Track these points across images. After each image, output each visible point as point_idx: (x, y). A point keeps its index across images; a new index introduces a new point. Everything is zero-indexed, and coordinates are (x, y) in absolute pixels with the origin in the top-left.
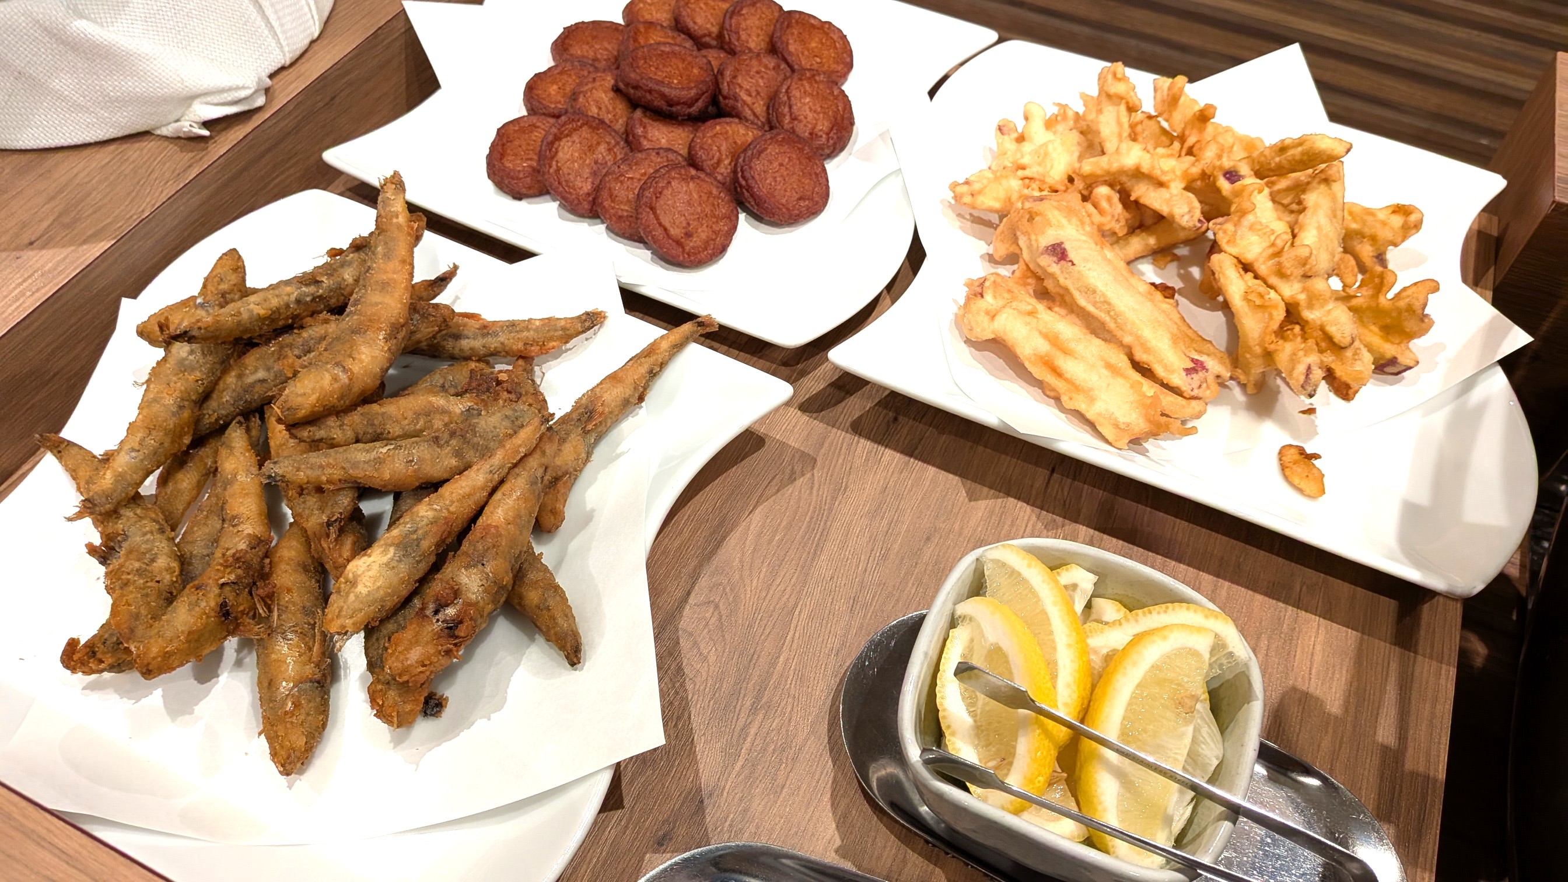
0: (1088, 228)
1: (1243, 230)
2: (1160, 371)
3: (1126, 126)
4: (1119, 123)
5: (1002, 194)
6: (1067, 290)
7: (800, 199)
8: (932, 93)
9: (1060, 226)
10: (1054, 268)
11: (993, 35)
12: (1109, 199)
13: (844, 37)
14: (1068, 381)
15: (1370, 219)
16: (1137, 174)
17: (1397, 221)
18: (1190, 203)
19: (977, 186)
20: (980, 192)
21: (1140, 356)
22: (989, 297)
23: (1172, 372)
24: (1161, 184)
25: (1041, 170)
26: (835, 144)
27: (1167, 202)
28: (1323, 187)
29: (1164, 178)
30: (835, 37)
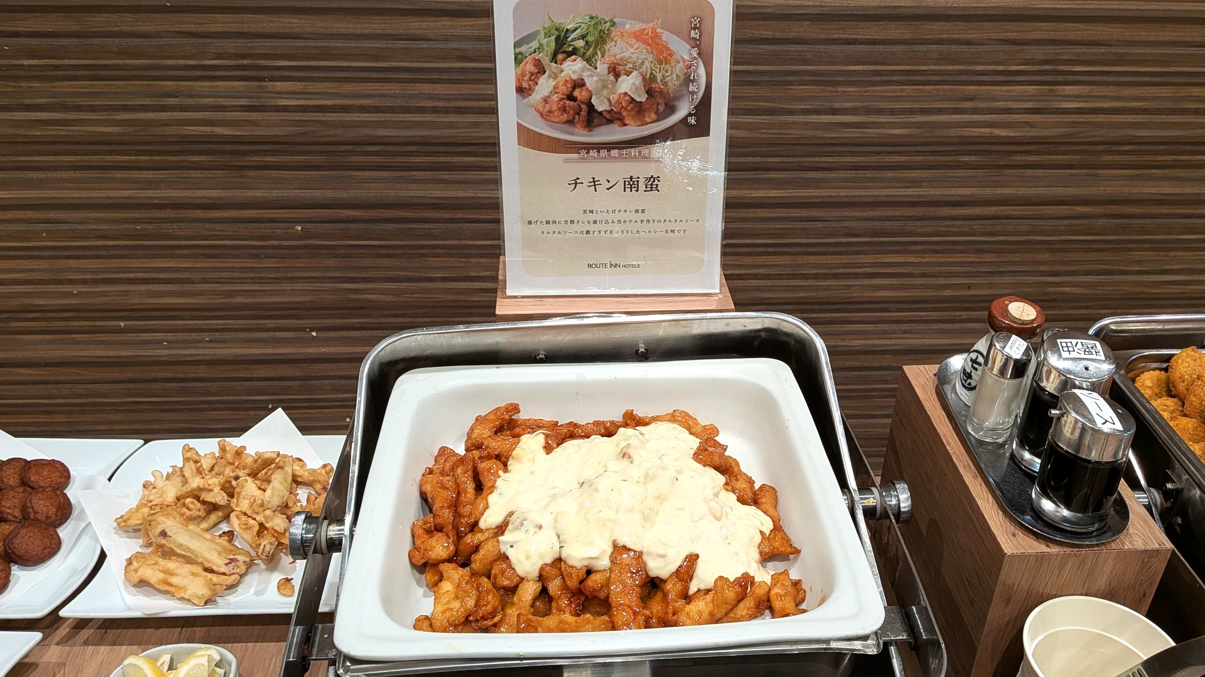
0: (178, 519)
1: (241, 499)
2: (215, 568)
3: (194, 470)
4: (191, 470)
5: (140, 517)
6: (171, 548)
7: (44, 549)
8: (110, 479)
9: (164, 522)
10: (164, 541)
11: (142, 442)
12: (193, 503)
13: (63, 465)
14: (176, 586)
15: (315, 474)
16: (201, 489)
18: (222, 495)
19: (125, 518)
20: (128, 519)
21: (207, 565)
22: (135, 564)
23: (220, 567)
24: (211, 490)
25: (160, 500)
26: (61, 518)
27: (215, 497)
28: (279, 470)
29: (210, 488)
30: (58, 466)
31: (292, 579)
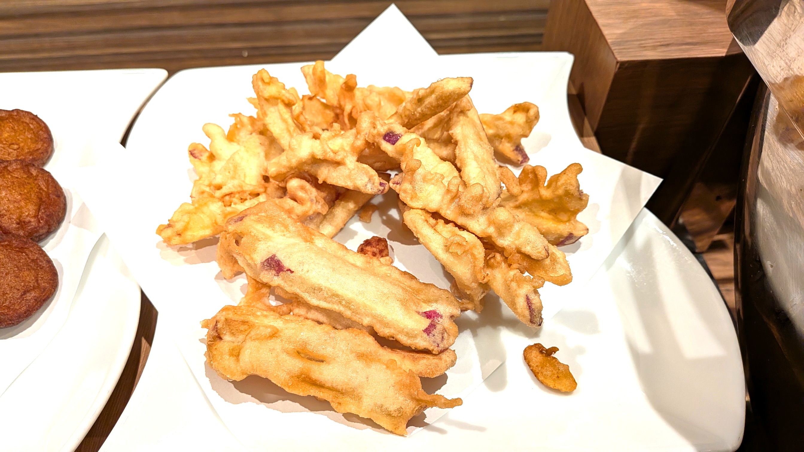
0: (292, 228)
1: (419, 184)
2: (404, 340)
3: (290, 121)
4: (284, 121)
5: (207, 221)
7: (25, 293)
8: (124, 142)
9: (267, 238)
10: (279, 280)
11: (164, 73)
12: (302, 188)
13: (35, 118)
14: (331, 389)
15: (499, 123)
16: (315, 161)
17: (520, 118)
18: (367, 173)
19: (179, 226)
20: (186, 228)
21: (383, 331)
22: (227, 337)
23: (415, 337)
24: (338, 164)
25: (236, 182)
26: (47, 222)
27: (349, 176)
28: (461, 118)
29: (338, 158)
30: (27, 121)
31: (554, 350)
